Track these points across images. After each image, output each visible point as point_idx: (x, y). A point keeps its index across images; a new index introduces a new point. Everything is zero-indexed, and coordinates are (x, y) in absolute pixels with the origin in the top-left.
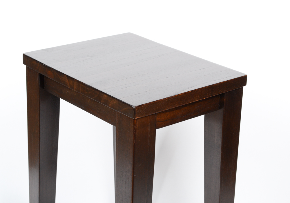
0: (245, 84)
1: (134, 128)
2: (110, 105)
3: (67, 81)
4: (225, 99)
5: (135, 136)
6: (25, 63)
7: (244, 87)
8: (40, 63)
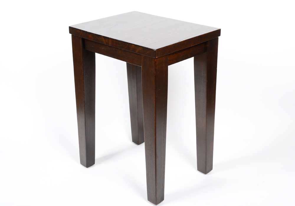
0: (220, 35)
1: (155, 64)
2: (137, 51)
3: (104, 40)
4: (208, 45)
5: (156, 70)
6: (70, 32)
7: (219, 37)
8: (83, 31)
